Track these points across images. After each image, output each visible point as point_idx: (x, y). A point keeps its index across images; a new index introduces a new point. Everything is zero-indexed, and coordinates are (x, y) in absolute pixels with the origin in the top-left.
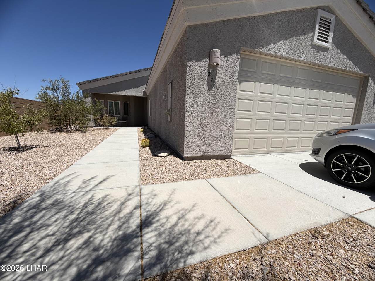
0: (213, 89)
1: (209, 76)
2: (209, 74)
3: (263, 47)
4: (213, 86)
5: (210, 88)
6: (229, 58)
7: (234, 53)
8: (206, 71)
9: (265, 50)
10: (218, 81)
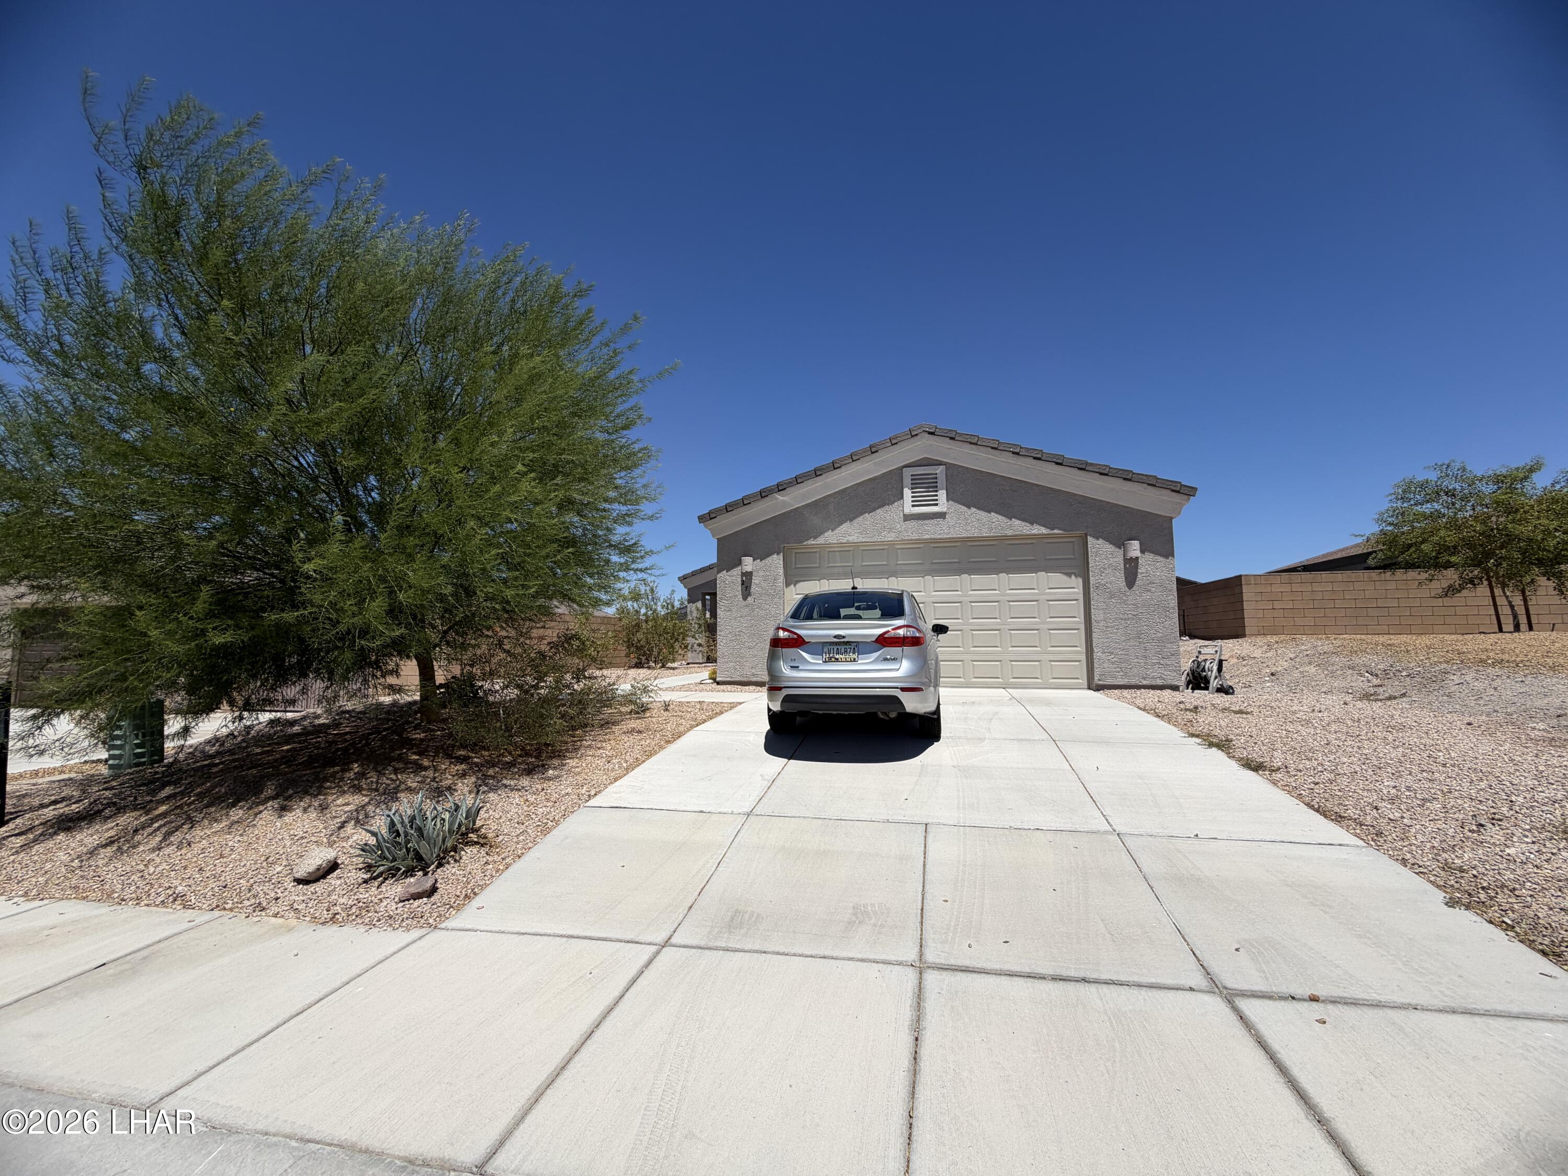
0: (749, 598)
1: (742, 584)
2: (743, 583)
3: (815, 537)
4: (749, 594)
5: (745, 598)
6: (769, 560)
7: (773, 554)
8: (739, 580)
9: (820, 540)
10: (754, 589)
